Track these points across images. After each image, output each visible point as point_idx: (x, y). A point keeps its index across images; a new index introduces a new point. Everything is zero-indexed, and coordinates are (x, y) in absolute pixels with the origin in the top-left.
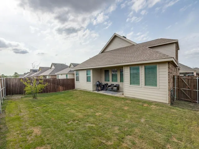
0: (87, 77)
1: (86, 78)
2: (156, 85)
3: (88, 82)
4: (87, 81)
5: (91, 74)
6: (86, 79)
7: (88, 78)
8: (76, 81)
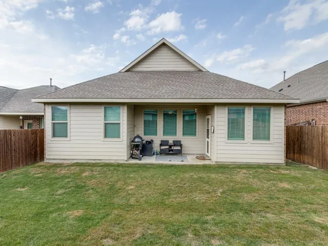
0: (106, 124)
1: (102, 127)
2: (268, 139)
3: (106, 139)
4: (106, 136)
5: (123, 117)
6: (102, 130)
7: (108, 129)
8: (54, 135)
